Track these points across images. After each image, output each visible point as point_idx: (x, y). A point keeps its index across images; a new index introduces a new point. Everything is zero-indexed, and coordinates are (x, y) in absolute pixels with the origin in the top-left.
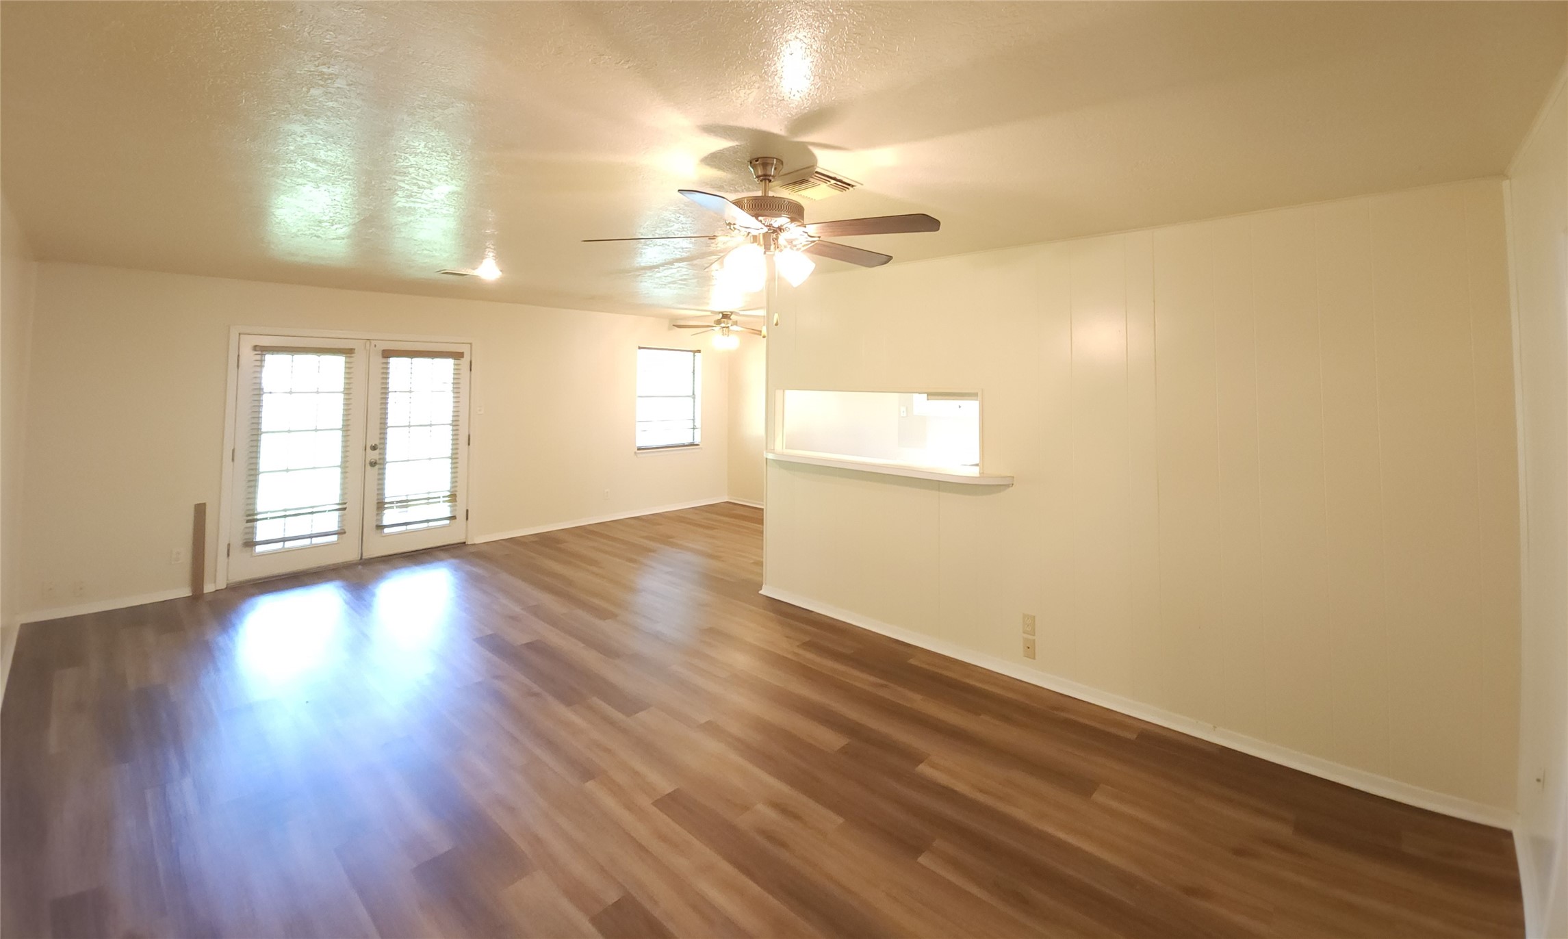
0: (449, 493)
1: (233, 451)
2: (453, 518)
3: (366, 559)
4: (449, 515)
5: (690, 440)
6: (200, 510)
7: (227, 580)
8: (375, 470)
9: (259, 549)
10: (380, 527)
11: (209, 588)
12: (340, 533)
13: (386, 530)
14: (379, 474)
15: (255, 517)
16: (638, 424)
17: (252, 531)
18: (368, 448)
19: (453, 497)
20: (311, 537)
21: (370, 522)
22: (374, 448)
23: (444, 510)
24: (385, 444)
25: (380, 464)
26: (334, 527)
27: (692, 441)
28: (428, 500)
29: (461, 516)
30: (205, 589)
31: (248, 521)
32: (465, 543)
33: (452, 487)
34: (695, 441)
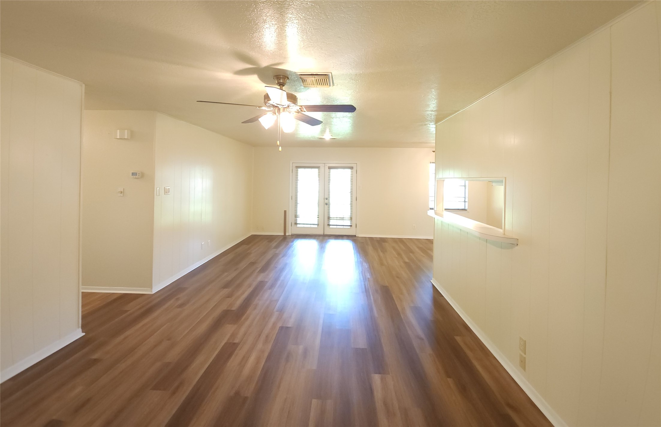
0: (350, 217)
1: (292, 196)
2: (351, 226)
3: (325, 235)
4: (350, 225)
5: (463, 208)
6: (285, 212)
7: (291, 233)
8: (326, 207)
9: (298, 226)
10: (329, 225)
11: (287, 234)
12: (318, 225)
13: (331, 226)
14: (328, 208)
15: (297, 216)
16: (430, 198)
17: (296, 220)
18: (325, 199)
19: (351, 219)
20: (311, 224)
21: (326, 223)
22: (327, 199)
23: (348, 223)
24: (329, 198)
25: (328, 204)
26: (316, 223)
27: (464, 208)
28: (342, 219)
29: (354, 226)
30: (286, 233)
31: (295, 217)
32: (356, 236)
33: (351, 215)
34: (466, 208)
